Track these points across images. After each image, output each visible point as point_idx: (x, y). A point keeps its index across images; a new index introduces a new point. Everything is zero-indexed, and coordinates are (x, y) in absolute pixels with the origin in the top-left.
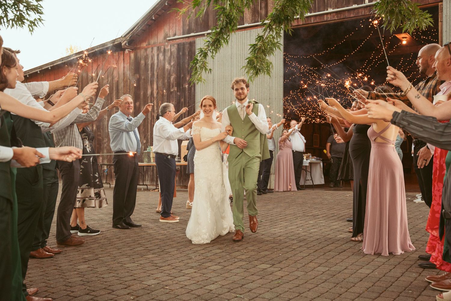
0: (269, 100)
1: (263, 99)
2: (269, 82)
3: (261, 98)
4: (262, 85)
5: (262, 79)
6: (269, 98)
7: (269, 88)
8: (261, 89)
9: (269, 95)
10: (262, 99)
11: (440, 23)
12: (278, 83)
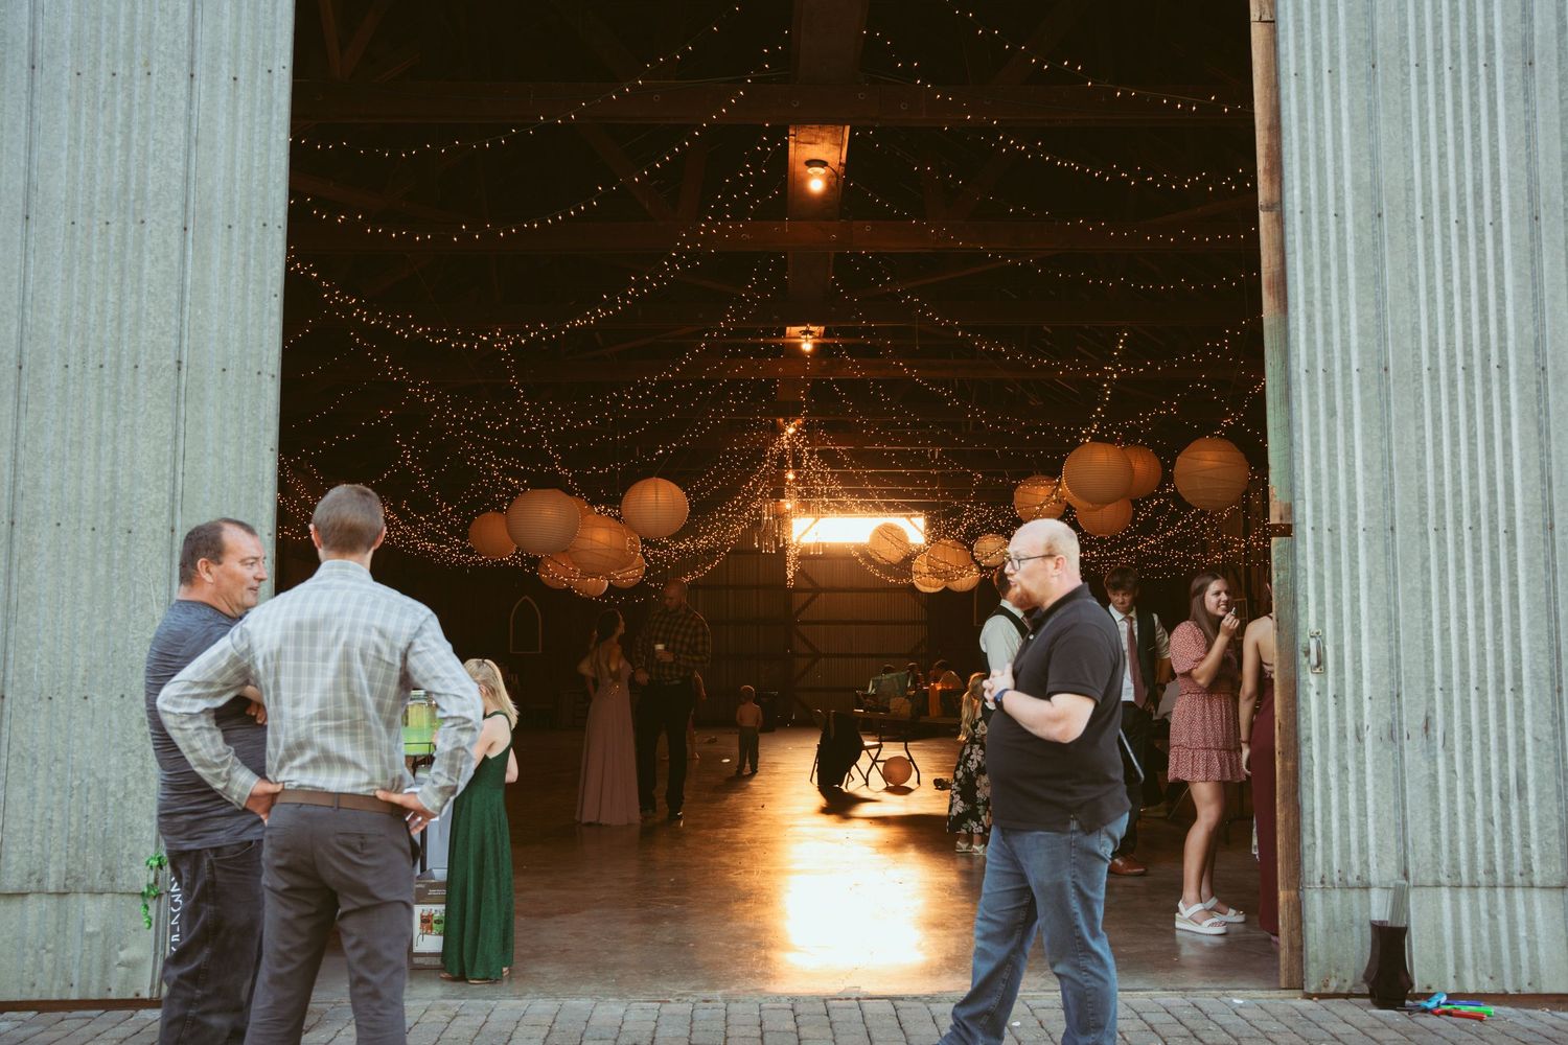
0: (171, 374)
1: (126, 364)
2: (175, 257)
3: (109, 358)
4: (122, 270)
5: (124, 230)
6: (171, 361)
7: (175, 296)
8: (112, 297)
9: (174, 344)
10: (118, 365)
11: (1257, 33)
12: (245, 266)
